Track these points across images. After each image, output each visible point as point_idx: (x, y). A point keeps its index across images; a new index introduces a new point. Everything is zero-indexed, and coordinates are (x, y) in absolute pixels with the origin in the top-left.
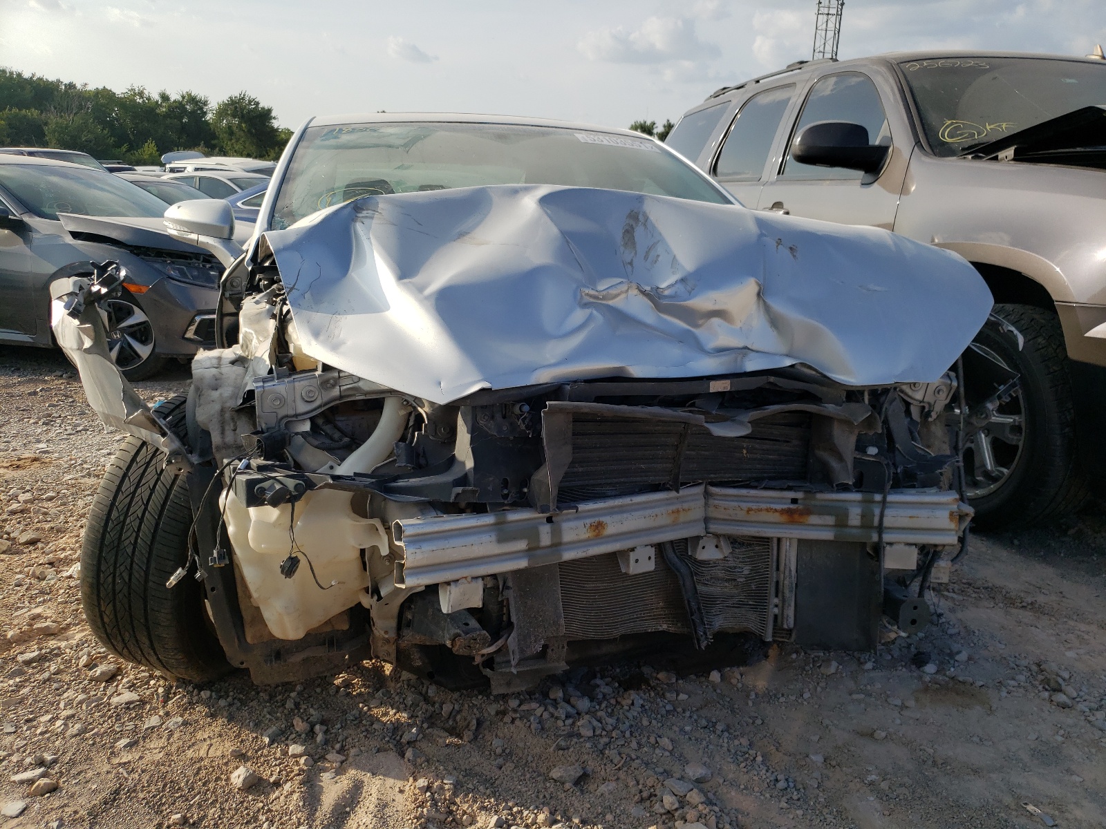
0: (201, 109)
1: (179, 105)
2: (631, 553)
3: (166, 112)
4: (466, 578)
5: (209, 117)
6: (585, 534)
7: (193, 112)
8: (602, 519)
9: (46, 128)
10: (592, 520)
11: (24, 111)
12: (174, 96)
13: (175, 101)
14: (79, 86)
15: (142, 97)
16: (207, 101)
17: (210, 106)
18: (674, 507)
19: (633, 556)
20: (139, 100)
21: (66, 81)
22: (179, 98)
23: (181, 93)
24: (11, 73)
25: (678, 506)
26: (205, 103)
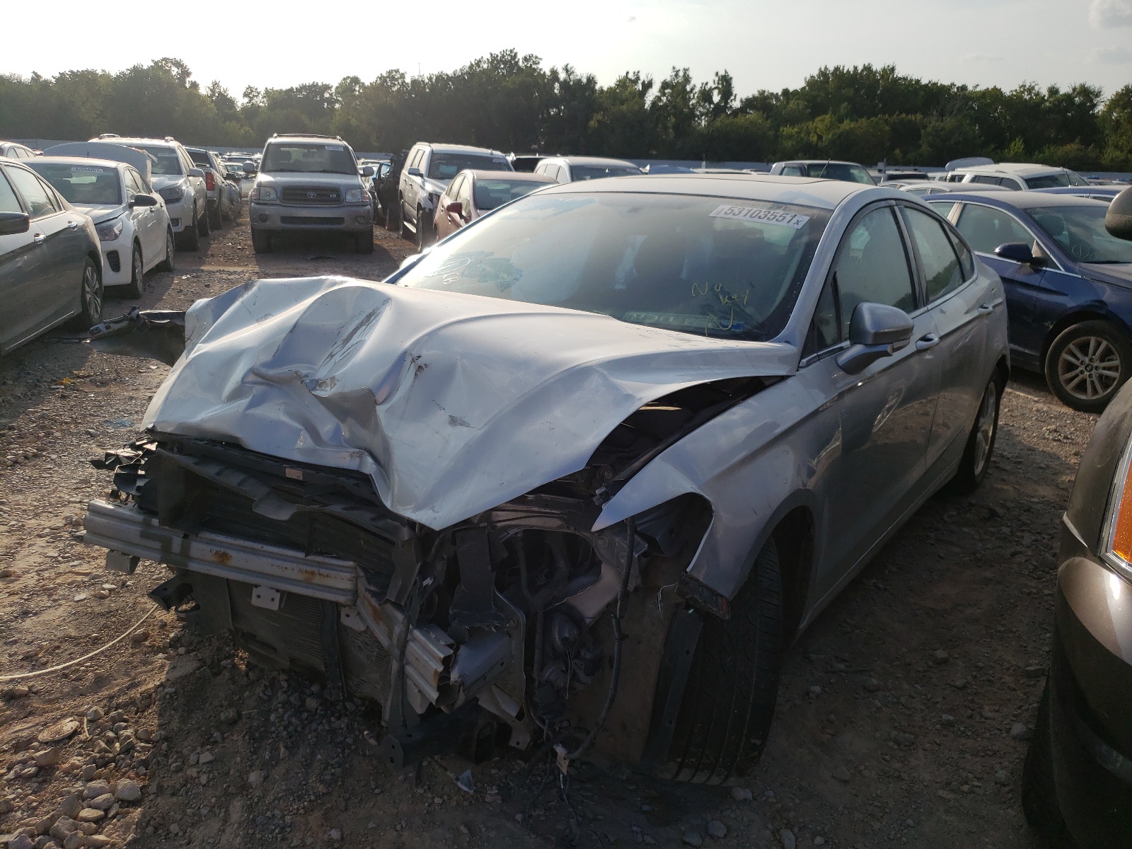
0: (1091, 101)
1: (1068, 98)
2: (254, 589)
3: (1049, 107)
4: (118, 551)
5: (1100, 108)
6: (210, 557)
7: (1082, 104)
8: (228, 551)
9: (923, 131)
10: (218, 549)
11: (910, 116)
12: (1064, 89)
13: (1065, 95)
14: (970, 88)
15: (1030, 93)
16: (1100, 92)
17: (1102, 97)
18: (309, 569)
19: (255, 592)
20: (1026, 97)
21: (959, 84)
22: (1070, 91)
23: (1074, 86)
24: (911, 80)
25: (315, 570)
26: (1098, 94)
